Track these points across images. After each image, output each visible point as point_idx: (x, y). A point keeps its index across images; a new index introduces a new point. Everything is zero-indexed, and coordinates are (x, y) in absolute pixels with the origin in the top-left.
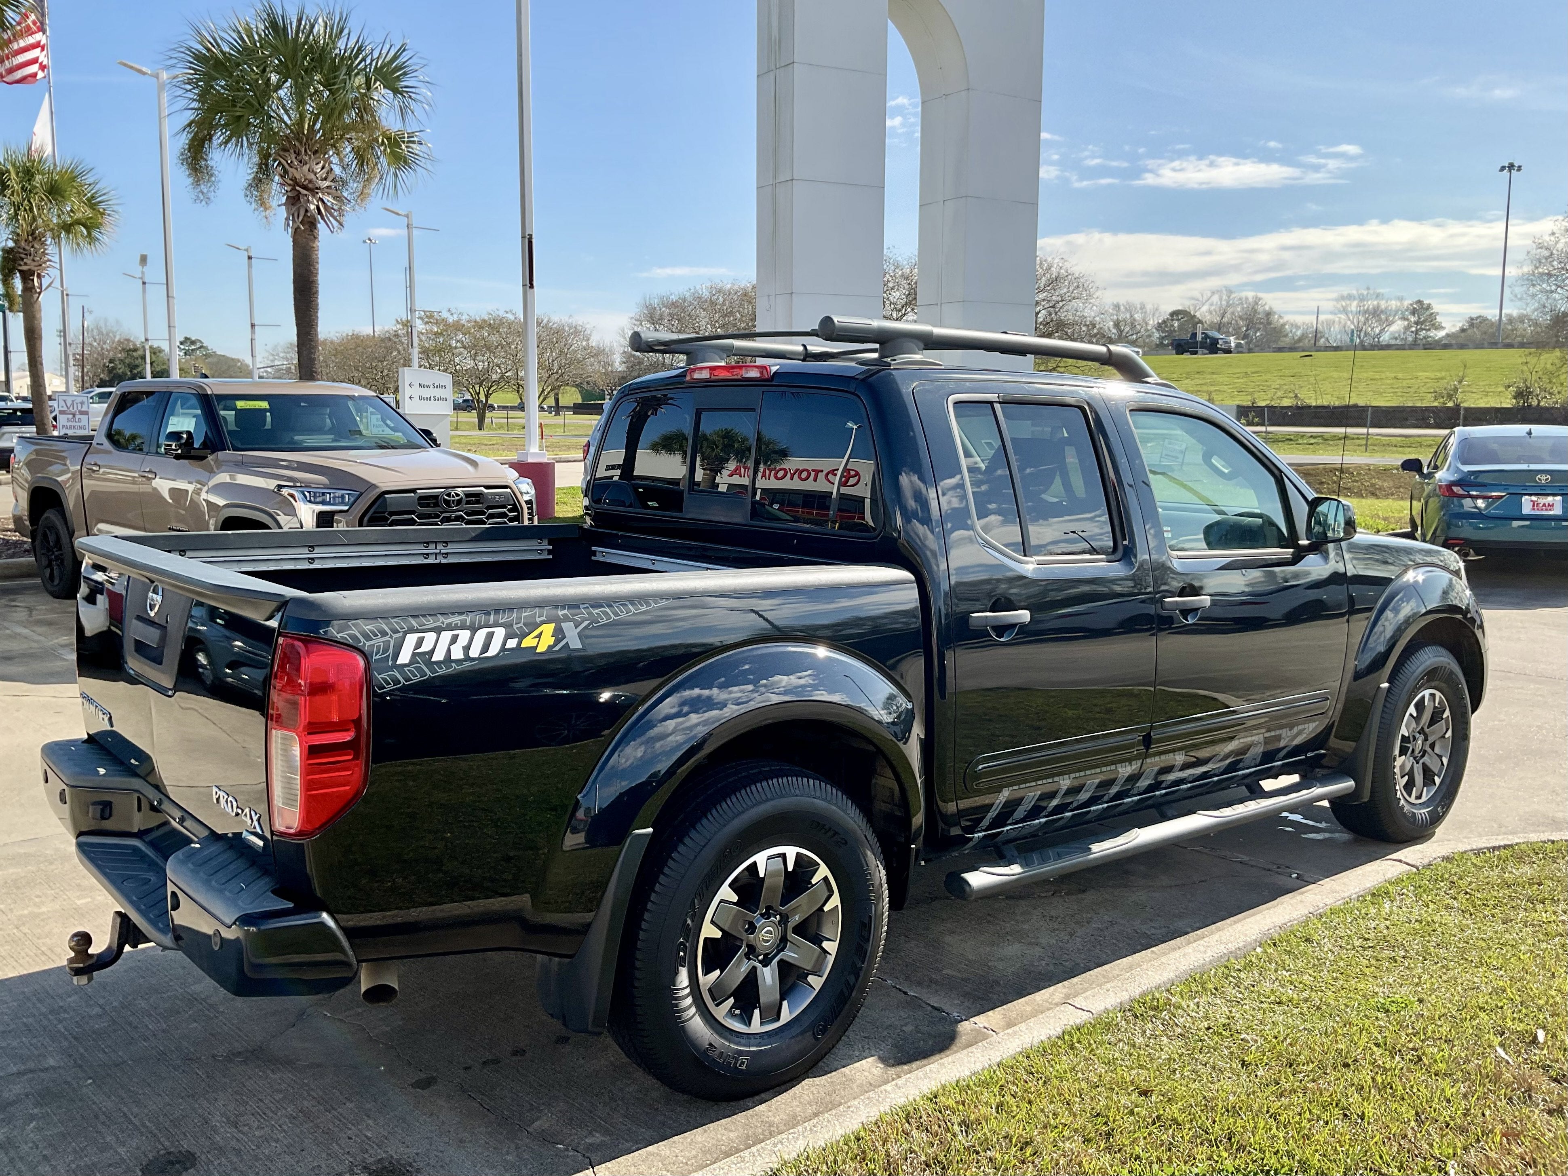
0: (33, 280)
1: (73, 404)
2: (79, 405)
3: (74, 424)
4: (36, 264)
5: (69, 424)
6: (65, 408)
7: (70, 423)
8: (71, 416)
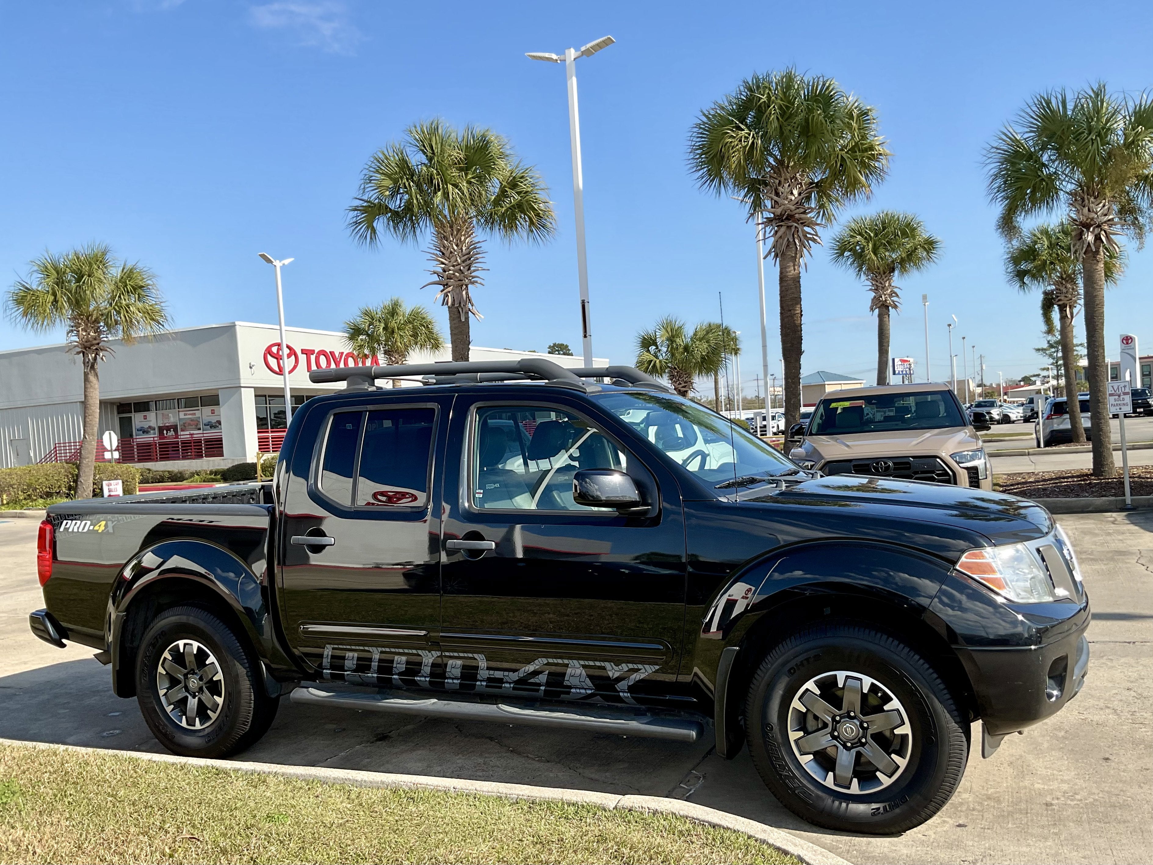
0: (1066, 311)
1: (1118, 388)
2: (1123, 388)
3: (1120, 402)
4: (1068, 299)
5: (1115, 403)
6: (1113, 392)
7: (1117, 402)
8: (1117, 397)
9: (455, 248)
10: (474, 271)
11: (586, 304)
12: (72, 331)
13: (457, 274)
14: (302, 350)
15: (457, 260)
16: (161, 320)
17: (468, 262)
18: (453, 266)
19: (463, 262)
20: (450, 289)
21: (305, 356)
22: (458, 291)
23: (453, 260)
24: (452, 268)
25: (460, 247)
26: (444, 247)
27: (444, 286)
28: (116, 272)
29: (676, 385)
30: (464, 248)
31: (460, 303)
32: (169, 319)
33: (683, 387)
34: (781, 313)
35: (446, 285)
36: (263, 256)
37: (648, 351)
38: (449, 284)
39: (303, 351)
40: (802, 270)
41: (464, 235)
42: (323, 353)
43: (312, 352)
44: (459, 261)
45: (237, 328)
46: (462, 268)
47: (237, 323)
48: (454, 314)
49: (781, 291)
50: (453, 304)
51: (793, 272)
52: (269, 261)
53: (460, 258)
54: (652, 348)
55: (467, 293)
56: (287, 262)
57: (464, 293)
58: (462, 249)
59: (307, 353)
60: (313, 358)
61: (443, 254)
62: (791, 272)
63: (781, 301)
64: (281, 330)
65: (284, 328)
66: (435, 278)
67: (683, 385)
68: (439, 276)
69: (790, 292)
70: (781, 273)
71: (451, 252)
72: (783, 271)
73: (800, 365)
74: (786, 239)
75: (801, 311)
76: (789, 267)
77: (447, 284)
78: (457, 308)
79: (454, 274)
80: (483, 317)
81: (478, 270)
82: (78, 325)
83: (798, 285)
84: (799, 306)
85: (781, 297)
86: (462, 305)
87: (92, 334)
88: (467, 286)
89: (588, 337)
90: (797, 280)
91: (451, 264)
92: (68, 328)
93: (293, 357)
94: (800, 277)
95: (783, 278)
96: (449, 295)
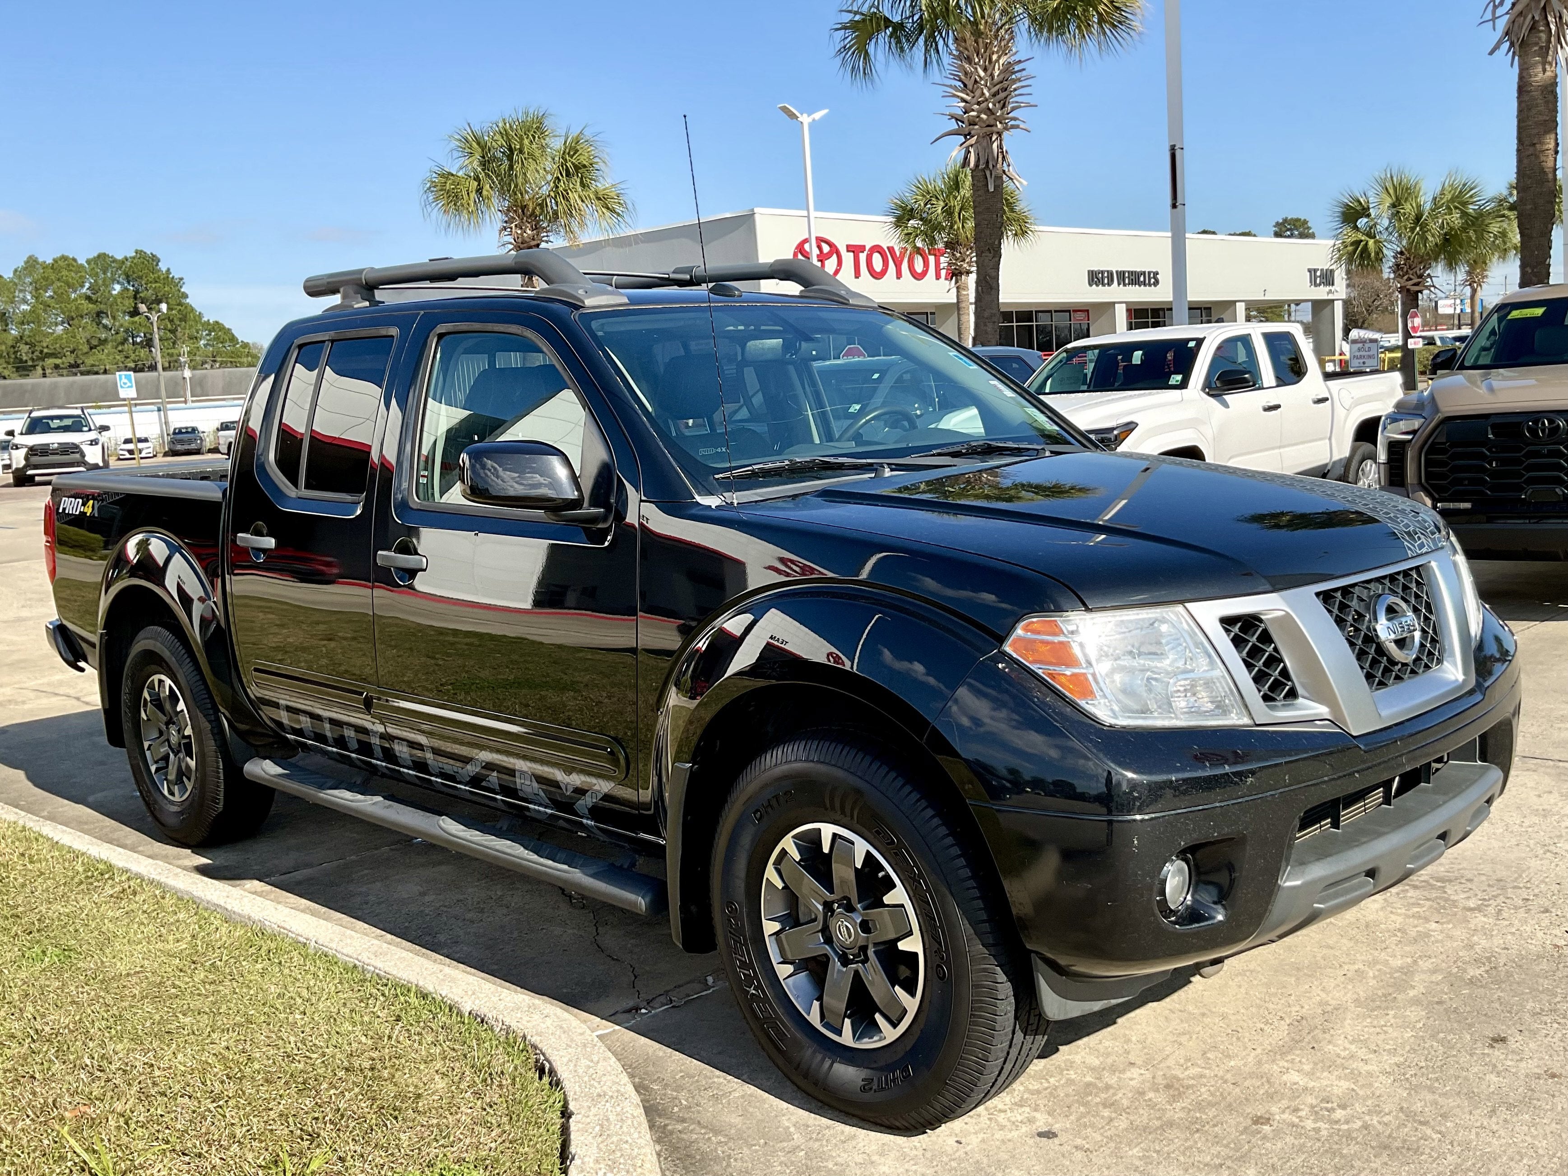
9: (982, 74)
10: (1013, 109)
11: (1178, 153)
12: (505, 229)
13: (984, 116)
14: (848, 246)
15: (983, 94)
16: (618, 209)
17: (1002, 95)
18: (979, 103)
19: (994, 95)
20: (973, 140)
21: (851, 254)
22: (985, 144)
23: (978, 93)
24: (976, 107)
25: (989, 72)
26: (966, 74)
27: (965, 136)
28: (556, 144)
29: (1402, 281)
30: (997, 72)
31: (987, 162)
32: (630, 206)
33: (1414, 285)
34: (1518, 150)
35: (967, 135)
36: (785, 110)
37: (1356, 228)
38: (973, 132)
39: (849, 248)
40: (1561, 71)
41: (997, 52)
42: (877, 249)
43: (862, 248)
44: (987, 94)
45: (757, 217)
46: (991, 105)
47: (756, 210)
48: (979, 181)
49: (1520, 111)
50: (977, 165)
51: (1541, 75)
52: (793, 116)
53: (989, 89)
54: (1362, 222)
55: (1000, 147)
56: (818, 115)
57: (995, 145)
58: (992, 76)
59: (856, 250)
60: (863, 257)
61: (965, 85)
62: (1539, 77)
63: (1520, 128)
64: (808, 217)
65: (813, 214)
66: (953, 125)
67: (1416, 280)
68: (957, 120)
69: (1534, 111)
70: (1521, 78)
71: (976, 82)
72: (1524, 74)
73: (1550, 241)
74: (1530, 16)
75: (1557, 145)
76: (1535, 65)
77: (969, 134)
78: (983, 170)
79: (978, 117)
80: (1025, 183)
81: (1020, 107)
82: (511, 220)
83: (1551, 97)
84: (1553, 136)
85: (1519, 122)
86: (991, 166)
87: (529, 232)
88: (1000, 134)
89: (1180, 207)
90: (1550, 91)
91: (975, 100)
92: (500, 225)
93: (835, 256)
94: (1556, 84)
95: (1523, 88)
96: (972, 150)
